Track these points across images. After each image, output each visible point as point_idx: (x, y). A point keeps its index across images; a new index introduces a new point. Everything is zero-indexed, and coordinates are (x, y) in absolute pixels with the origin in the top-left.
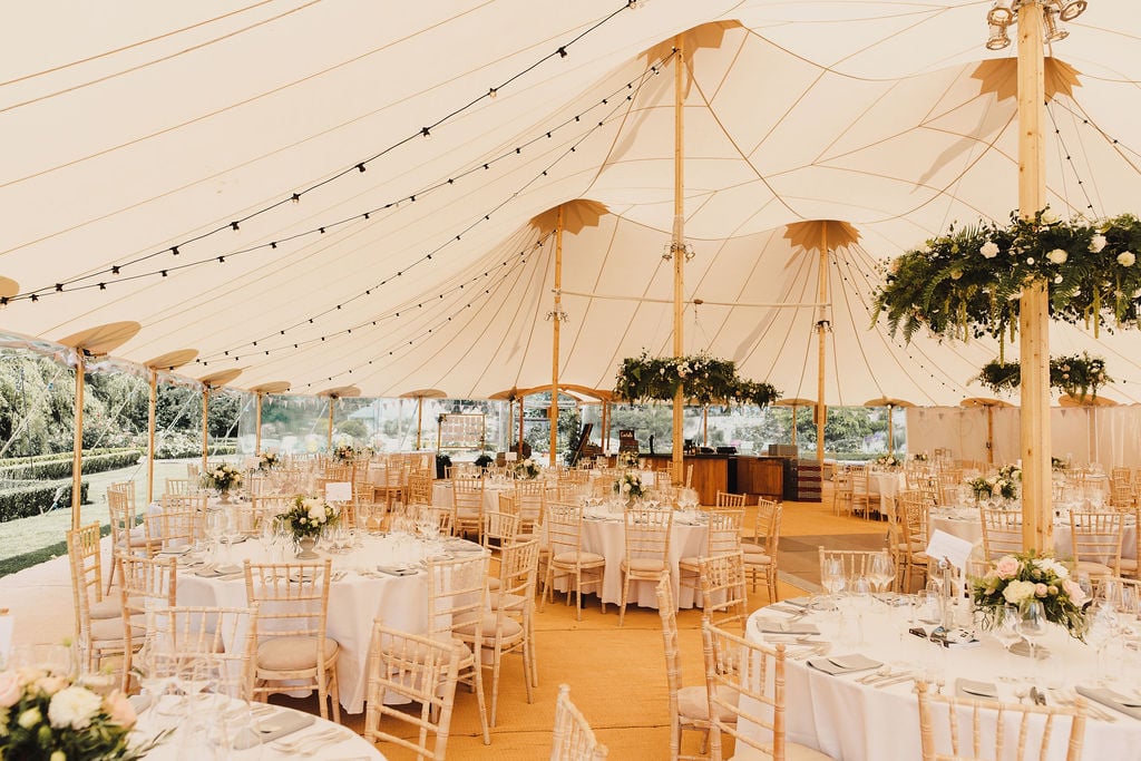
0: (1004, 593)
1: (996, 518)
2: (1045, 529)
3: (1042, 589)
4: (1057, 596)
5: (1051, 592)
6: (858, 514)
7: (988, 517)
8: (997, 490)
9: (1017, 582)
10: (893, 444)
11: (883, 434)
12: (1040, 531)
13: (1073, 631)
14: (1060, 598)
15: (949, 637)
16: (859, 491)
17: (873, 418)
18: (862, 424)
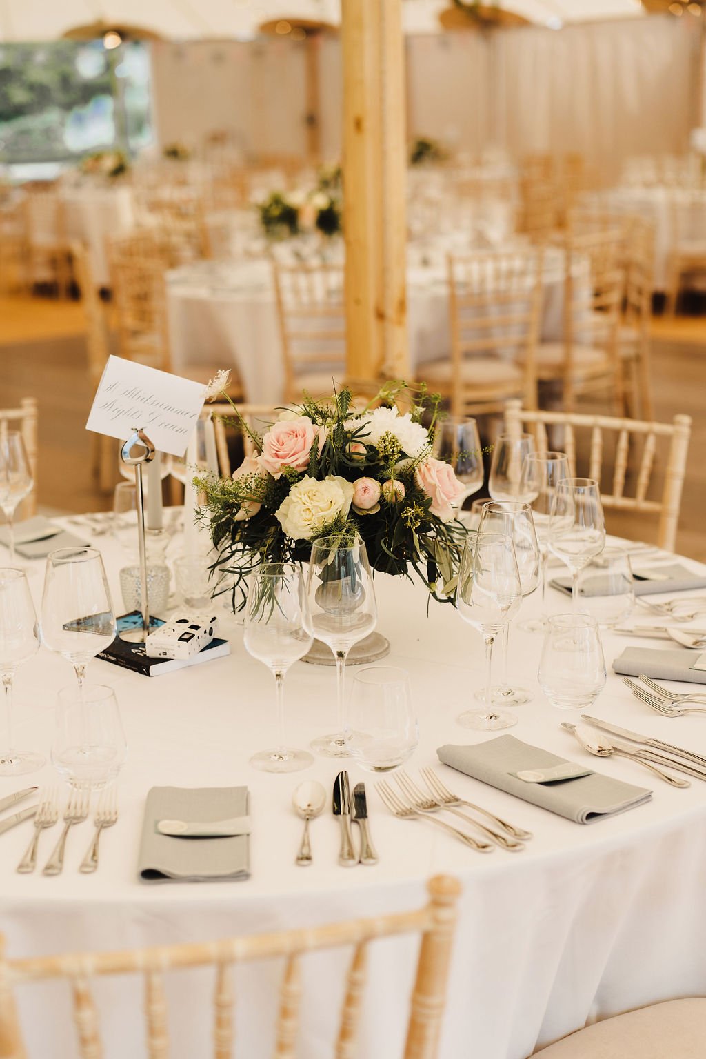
0: (277, 514)
1: (303, 281)
2: (391, 312)
3: (368, 492)
4: (403, 506)
5: (389, 496)
6: (45, 291)
7: (286, 280)
8: (308, 219)
9: (309, 482)
10: (128, 125)
11: (108, 103)
12: (381, 316)
13: (439, 584)
14: (410, 512)
15: (155, 643)
16: (43, 238)
17: (88, 66)
18: (66, 81)
